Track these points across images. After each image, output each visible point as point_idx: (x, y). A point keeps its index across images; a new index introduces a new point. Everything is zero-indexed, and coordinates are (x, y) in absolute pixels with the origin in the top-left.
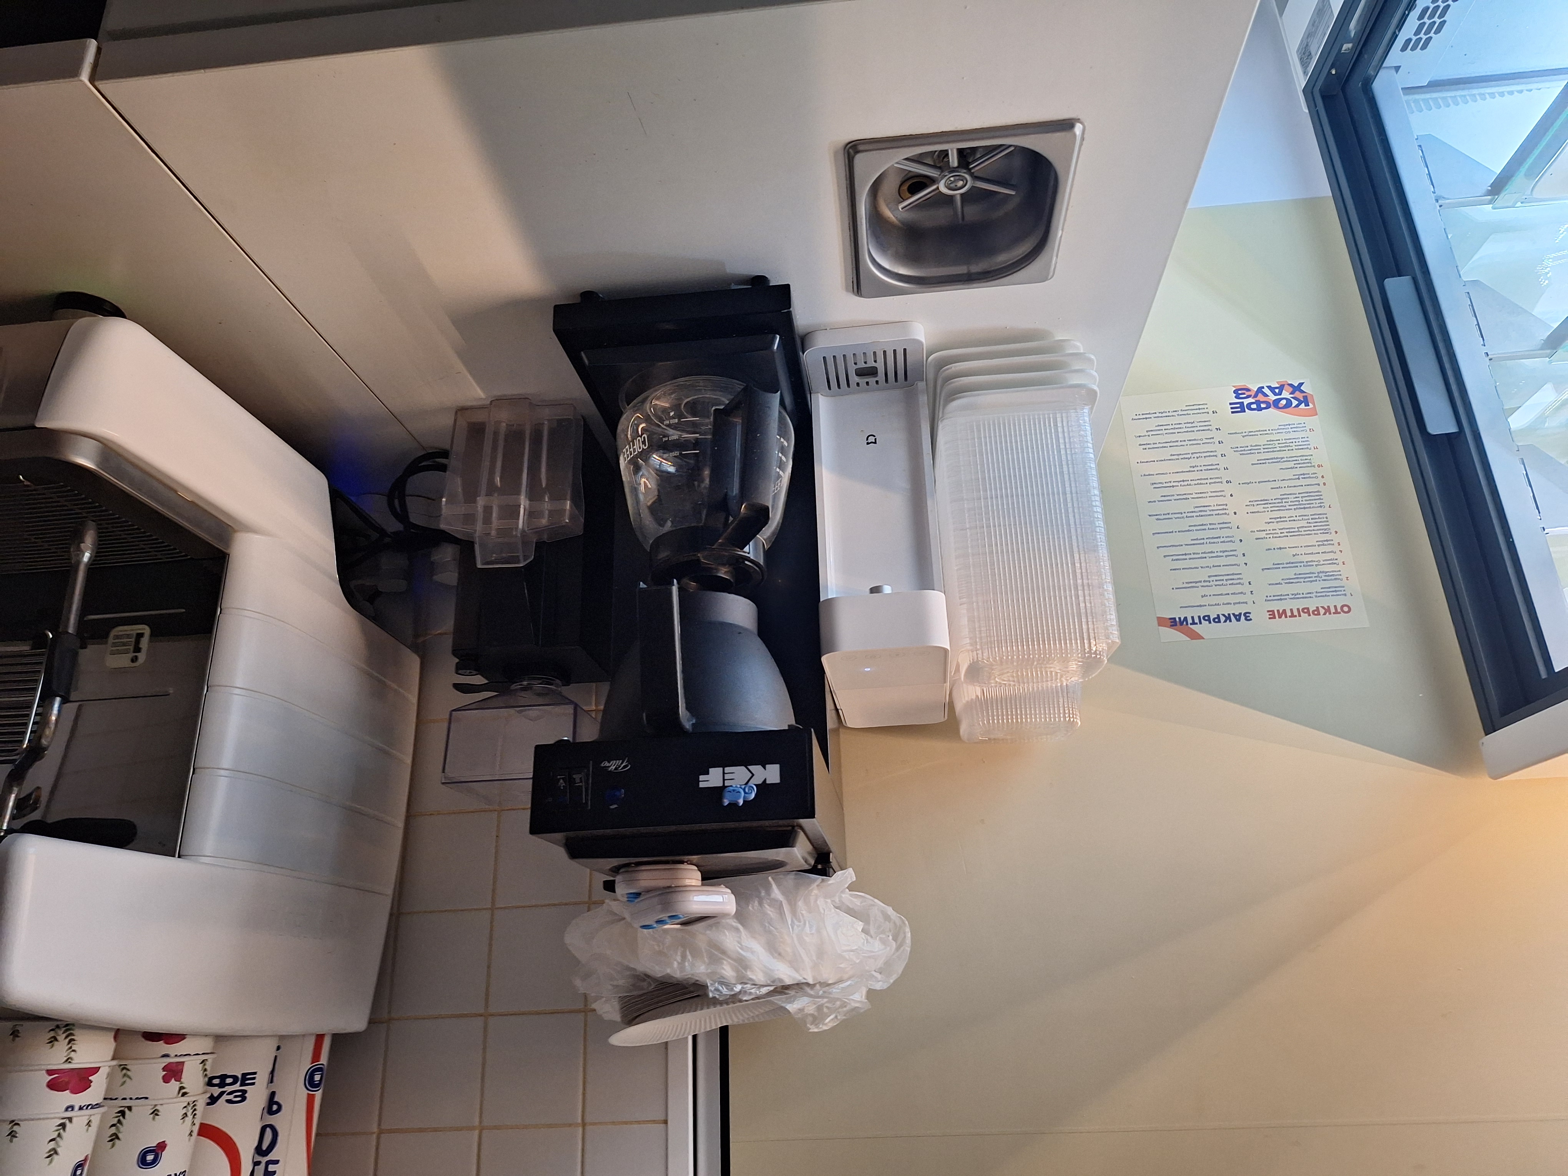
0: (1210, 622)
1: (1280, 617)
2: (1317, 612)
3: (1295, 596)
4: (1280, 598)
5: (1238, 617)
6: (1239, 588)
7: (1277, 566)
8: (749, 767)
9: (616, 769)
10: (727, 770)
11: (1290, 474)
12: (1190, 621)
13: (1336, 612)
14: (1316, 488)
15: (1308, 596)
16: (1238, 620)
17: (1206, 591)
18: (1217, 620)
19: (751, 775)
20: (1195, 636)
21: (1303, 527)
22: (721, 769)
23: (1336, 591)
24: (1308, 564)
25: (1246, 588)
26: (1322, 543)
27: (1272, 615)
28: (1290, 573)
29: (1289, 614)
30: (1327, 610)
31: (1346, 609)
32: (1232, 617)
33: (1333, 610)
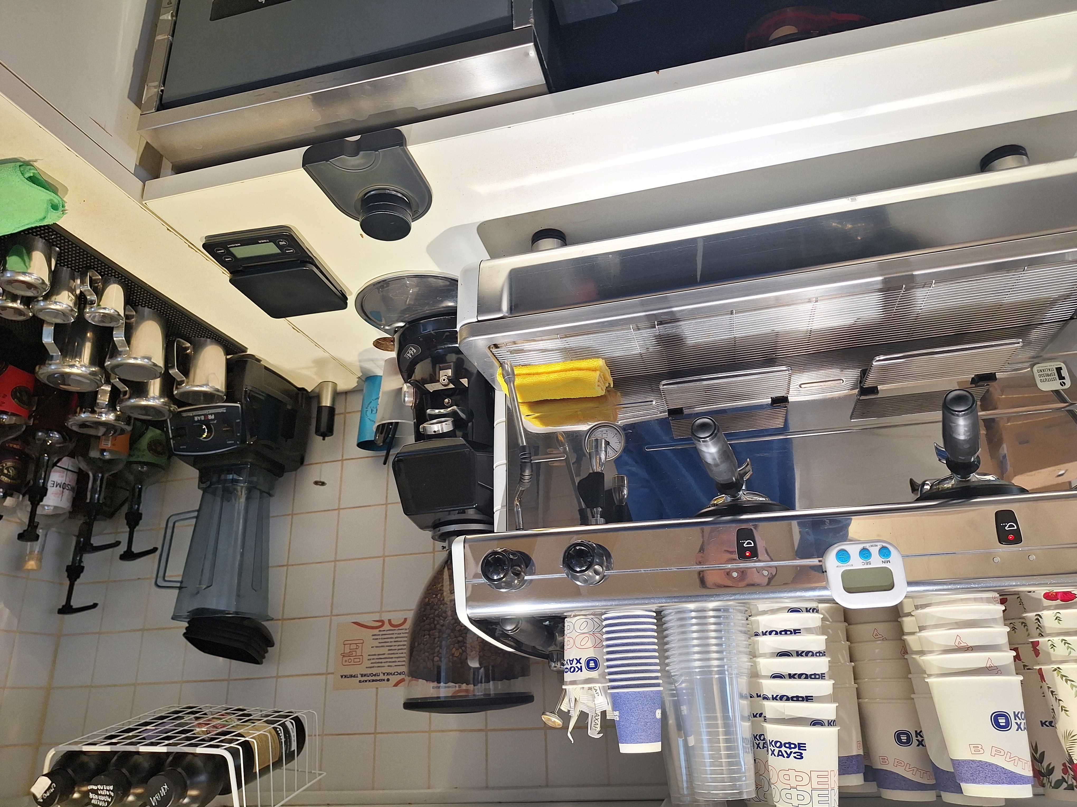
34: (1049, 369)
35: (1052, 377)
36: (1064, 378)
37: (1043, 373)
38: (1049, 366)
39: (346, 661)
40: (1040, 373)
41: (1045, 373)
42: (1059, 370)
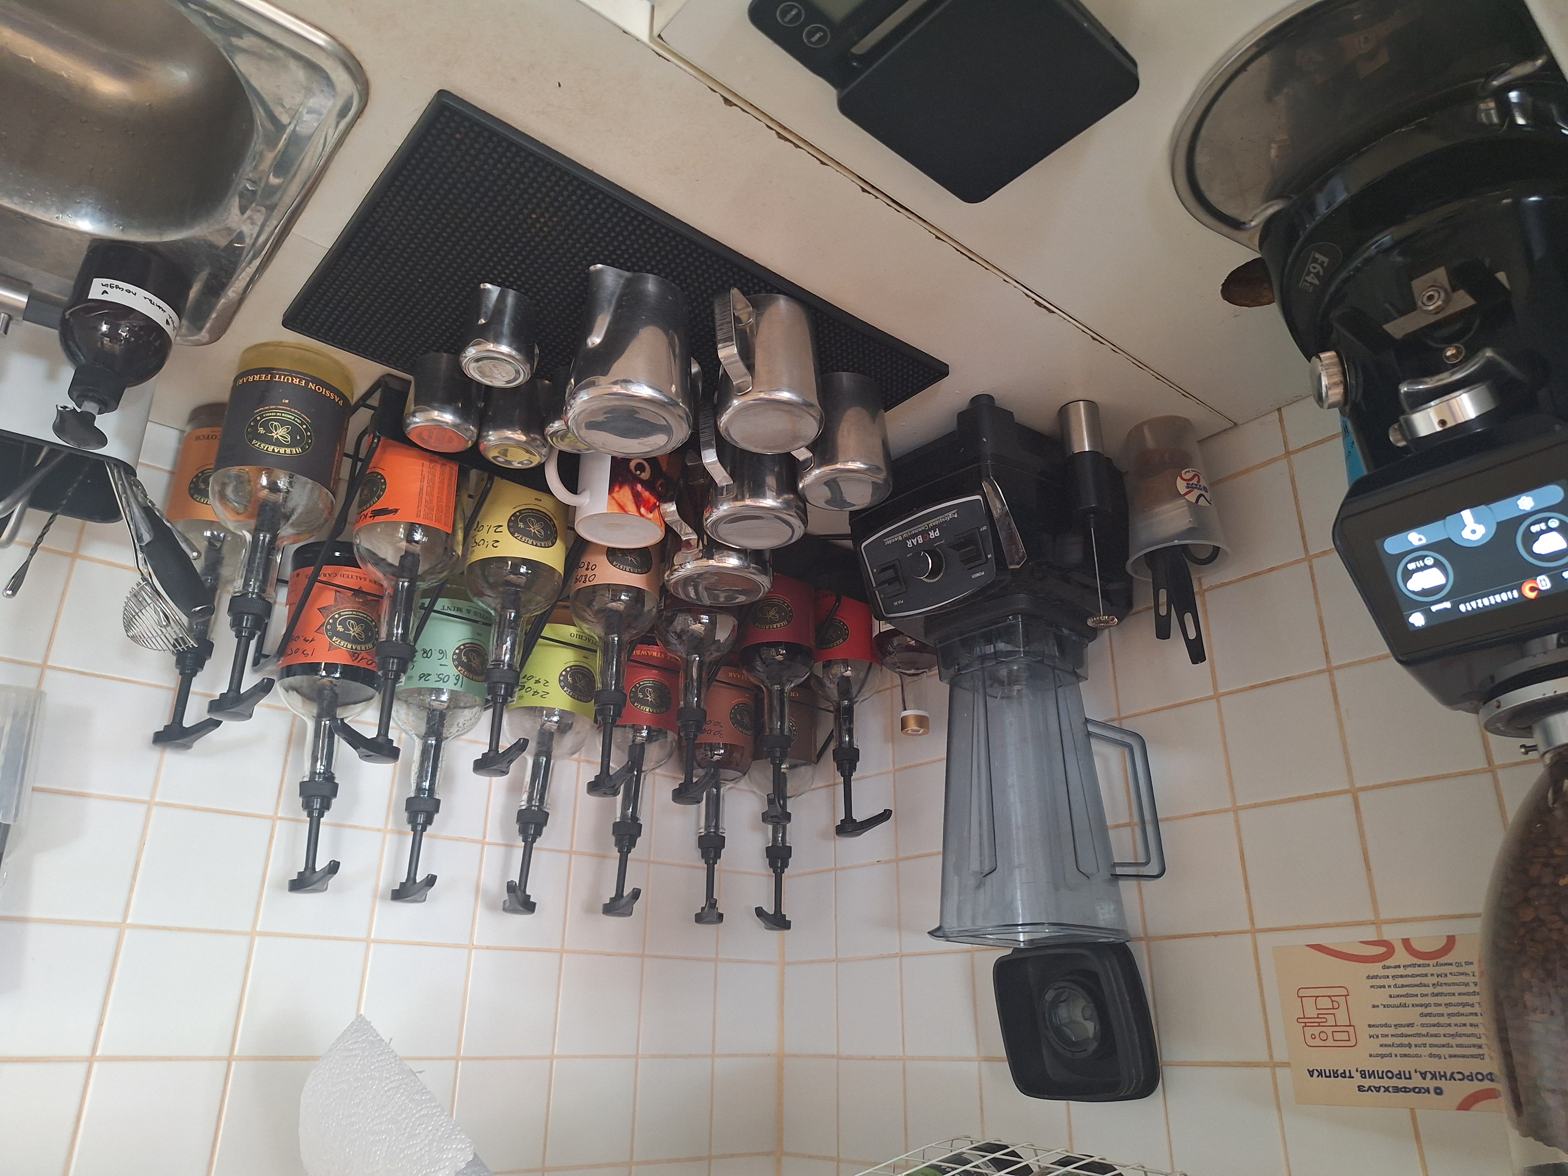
39: (1313, 1037)
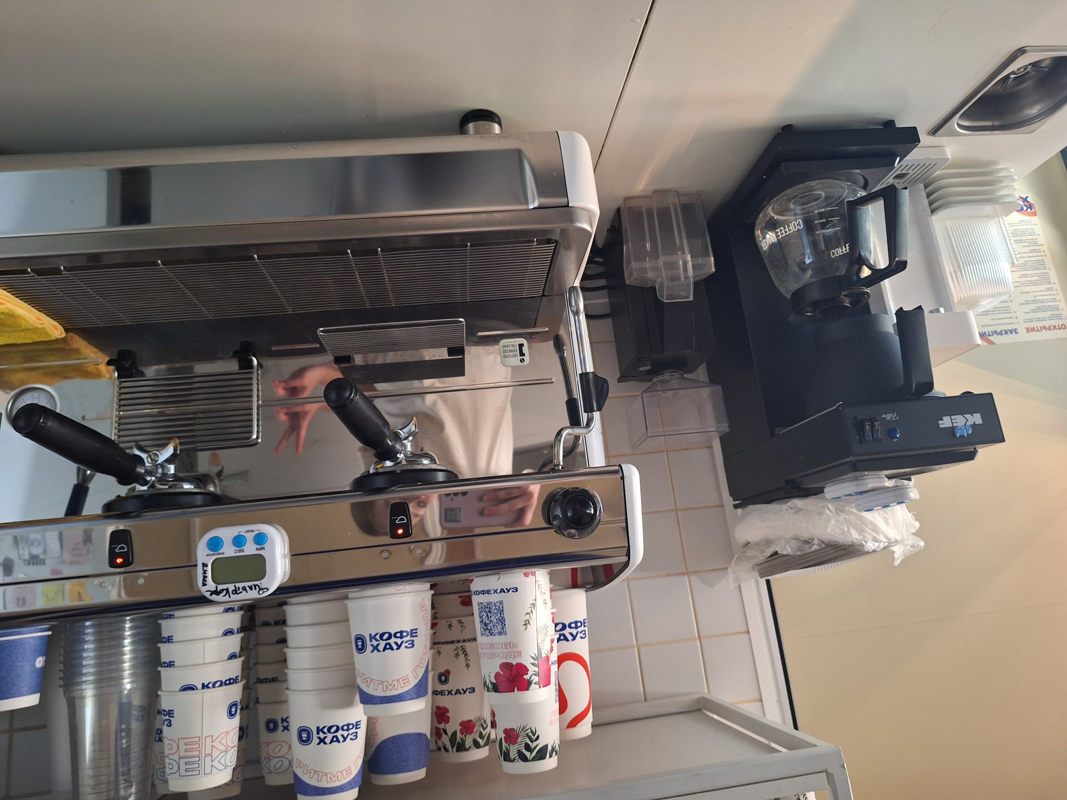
0: (997, 335)
1: (1032, 331)
2: (1049, 329)
3: (1038, 320)
4: (1031, 320)
5: (1011, 332)
6: (1009, 315)
7: (1027, 303)
8: (964, 415)
9: (891, 419)
10: (953, 417)
11: (1027, 249)
12: (987, 334)
13: (1059, 329)
14: (1041, 258)
15: (1044, 319)
16: (1011, 333)
17: (994, 317)
18: (1001, 333)
19: (966, 420)
20: (991, 343)
21: (1037, 280)
22: (949, 417)
23: (1058, 317)
24: (1042, 301)
25: (1013, 315)
26: (1048, 289)
27: (1028, 330)
28: (1034, 306)
29: (1036, 329)
30: (1055, 327)
31: (1063, 327)
32: (1009, 332)
33: (1057, 327)
34: (513, 346)
35: (514, 353)
36: (524, 355)
37: (507, 348)
38: (514, 342)
40: (505, 349)
41: (509, 348)
42: (521, 346)
